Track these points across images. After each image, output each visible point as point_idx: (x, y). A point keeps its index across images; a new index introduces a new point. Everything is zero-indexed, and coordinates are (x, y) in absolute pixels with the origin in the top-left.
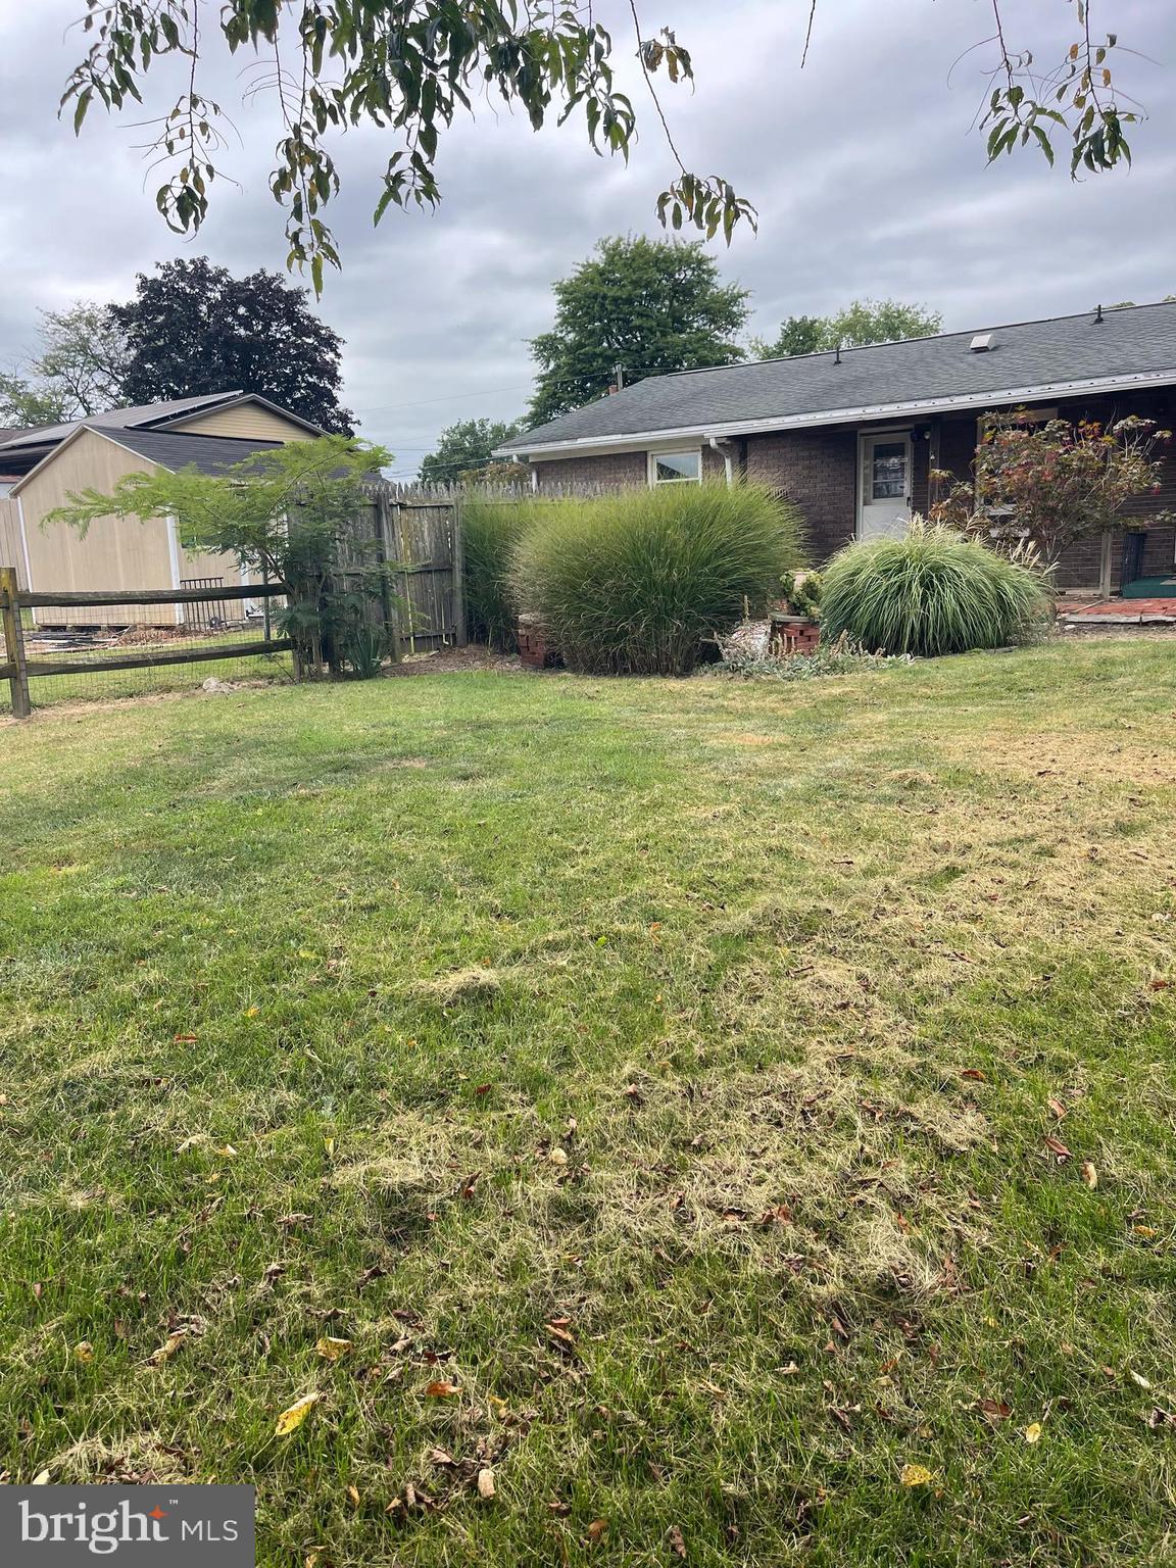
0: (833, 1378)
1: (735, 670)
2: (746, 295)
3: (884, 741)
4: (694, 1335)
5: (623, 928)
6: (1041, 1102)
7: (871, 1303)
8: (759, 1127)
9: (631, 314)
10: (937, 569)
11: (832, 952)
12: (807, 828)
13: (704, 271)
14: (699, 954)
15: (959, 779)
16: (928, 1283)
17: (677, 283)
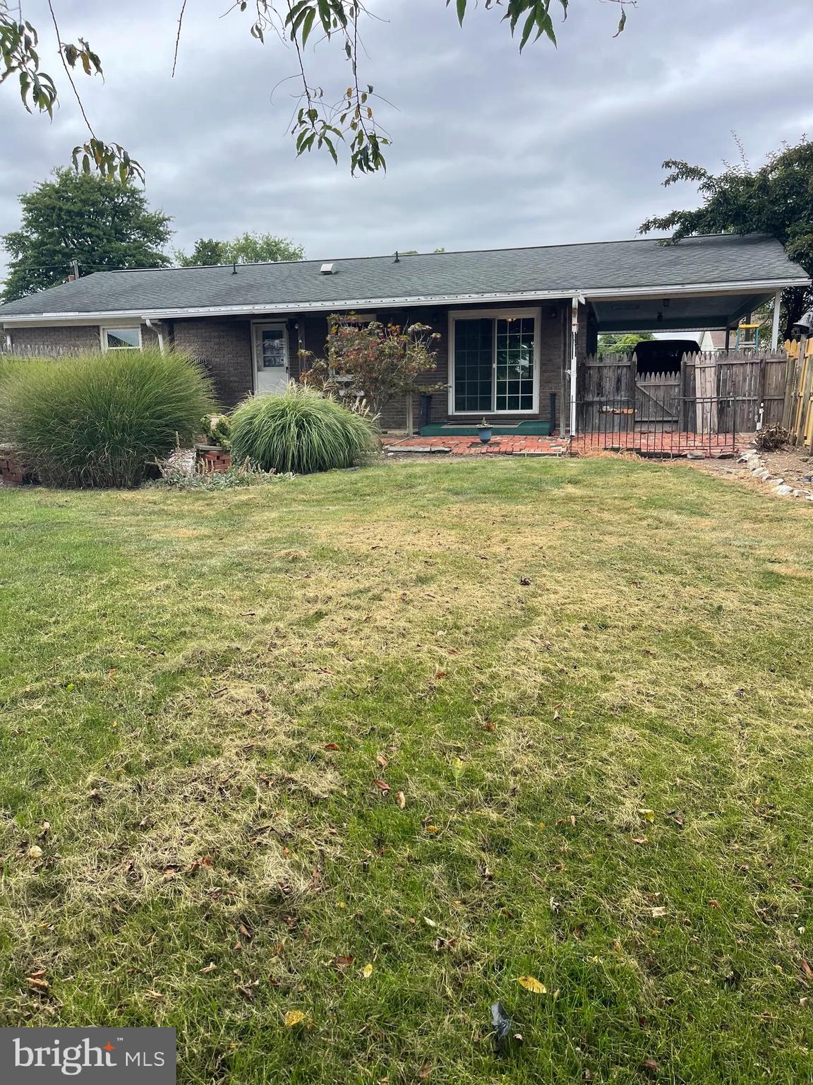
0: (240, 966)
1: (172, 484)
2: (168, 219)
3: (275, 531)
4: (141, 961)
5: (87, 676)
6: (373, 758)
7: (266, 910)
8: (189, 805)
9: (82, 224)
10: (306, 415)
11: (240, 676)
12: (223, 592)
13: (136, 199)
14: (146, 688)
15: (323, 554)
16: (303, 888)
17: (116, 206)
